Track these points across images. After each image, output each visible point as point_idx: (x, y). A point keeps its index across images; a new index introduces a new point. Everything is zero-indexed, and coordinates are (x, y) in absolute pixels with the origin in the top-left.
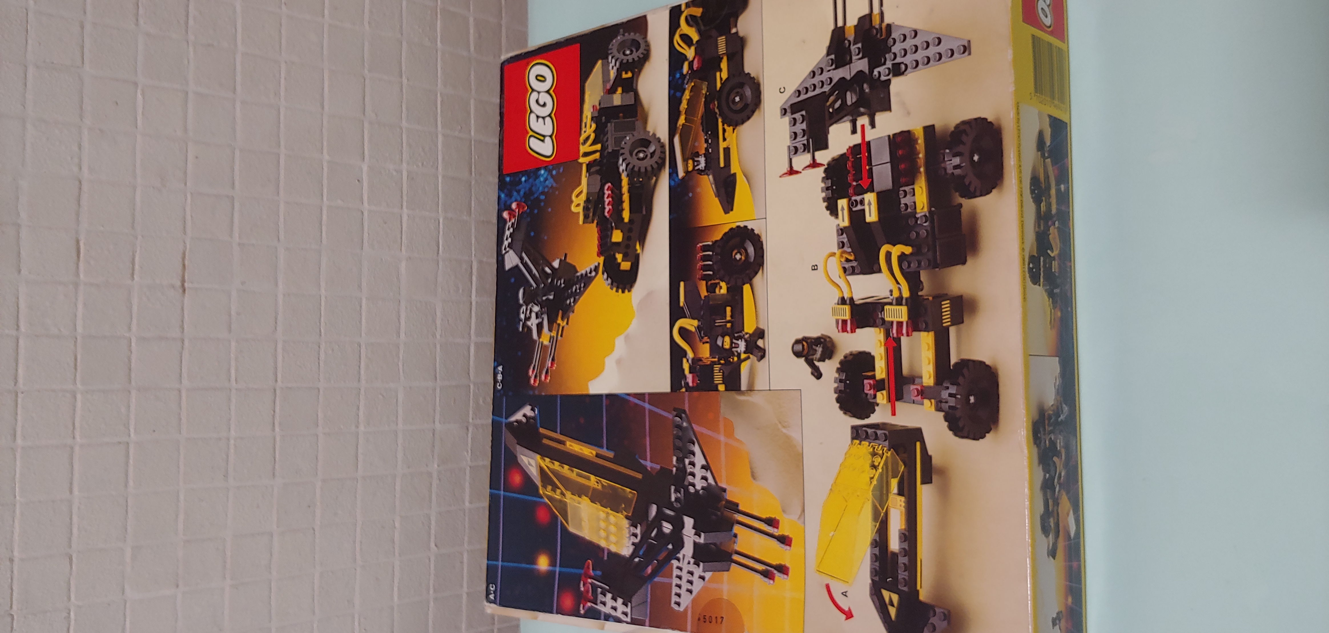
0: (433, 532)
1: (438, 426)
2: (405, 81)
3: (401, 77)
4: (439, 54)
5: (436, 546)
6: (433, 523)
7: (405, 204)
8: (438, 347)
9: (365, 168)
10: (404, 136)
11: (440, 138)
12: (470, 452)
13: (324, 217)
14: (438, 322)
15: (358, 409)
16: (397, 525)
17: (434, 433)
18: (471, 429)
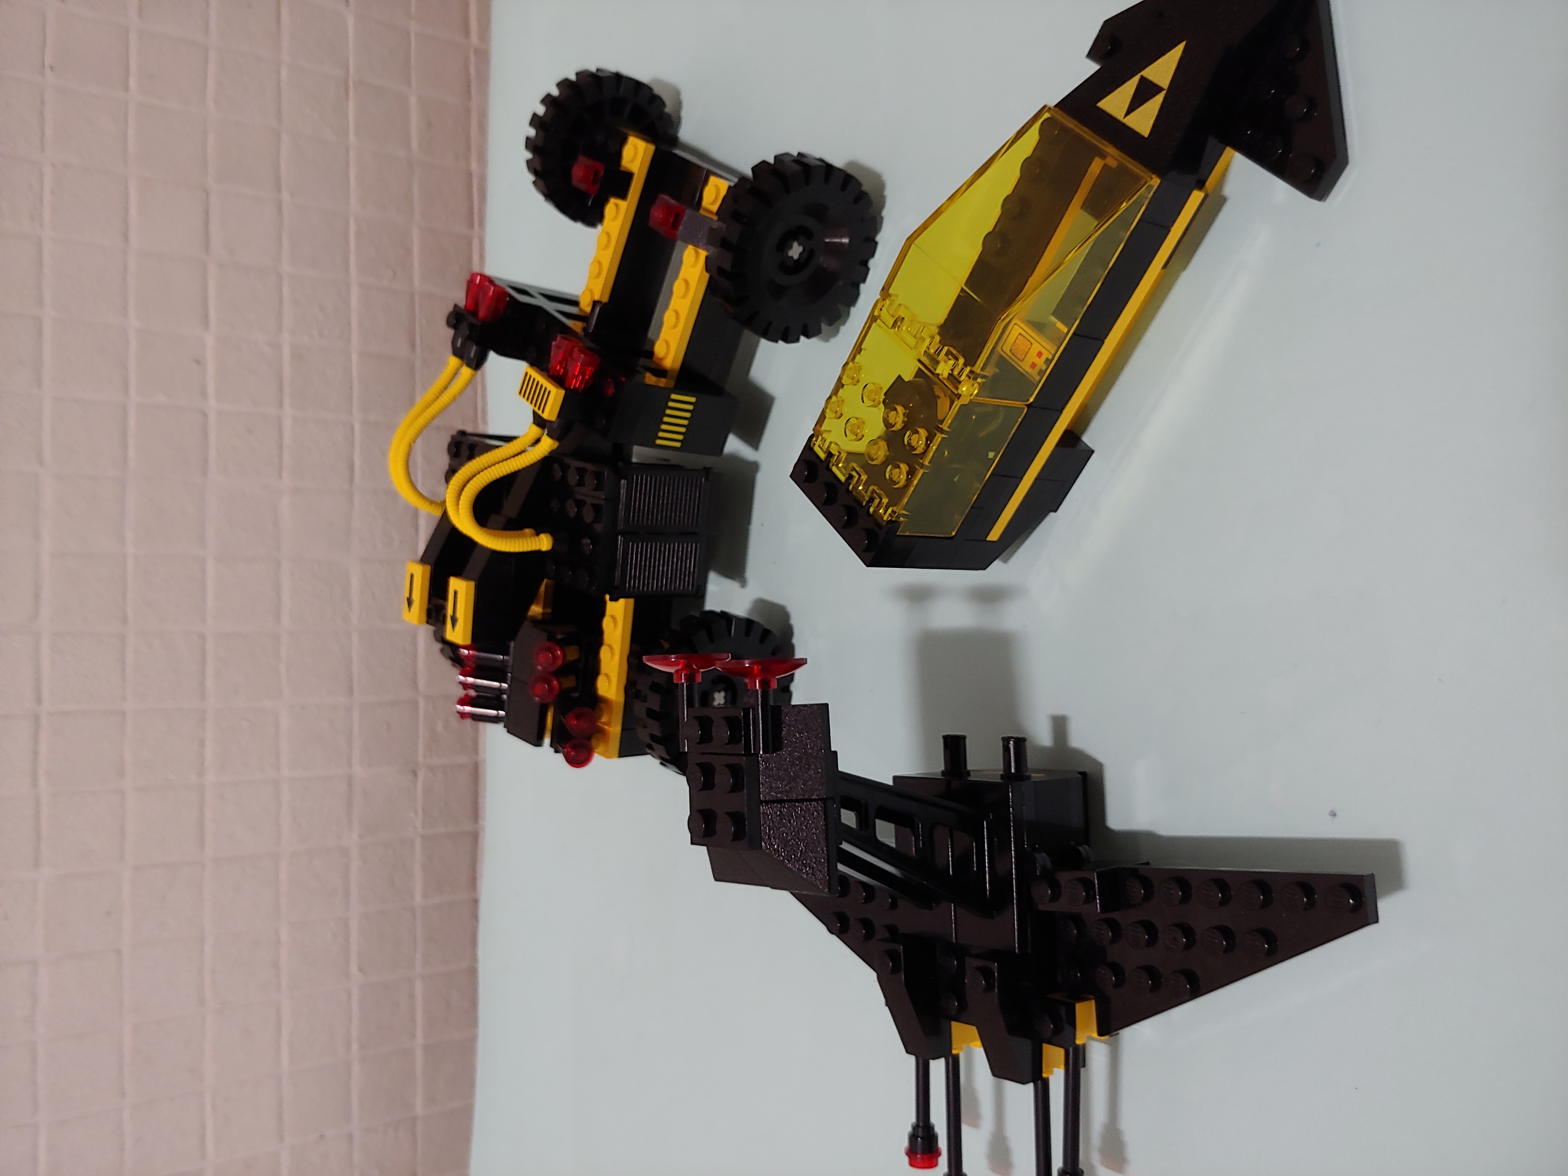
1: (358, 770)
2: (286, 196)
3: (279, 190)
4: (352, 154)
5: (361, 970)
6: (354, 934)
7: (287, 400)
8: (355, 639)
9: (210, 340)
10: (286, 290)
11: (355, 292)
12: (420, 812)
13: (132, 423)
14: (355, 597)
15: (202, 744)
16: (284, 938)
17: (350, 781)
18: (421, 774)
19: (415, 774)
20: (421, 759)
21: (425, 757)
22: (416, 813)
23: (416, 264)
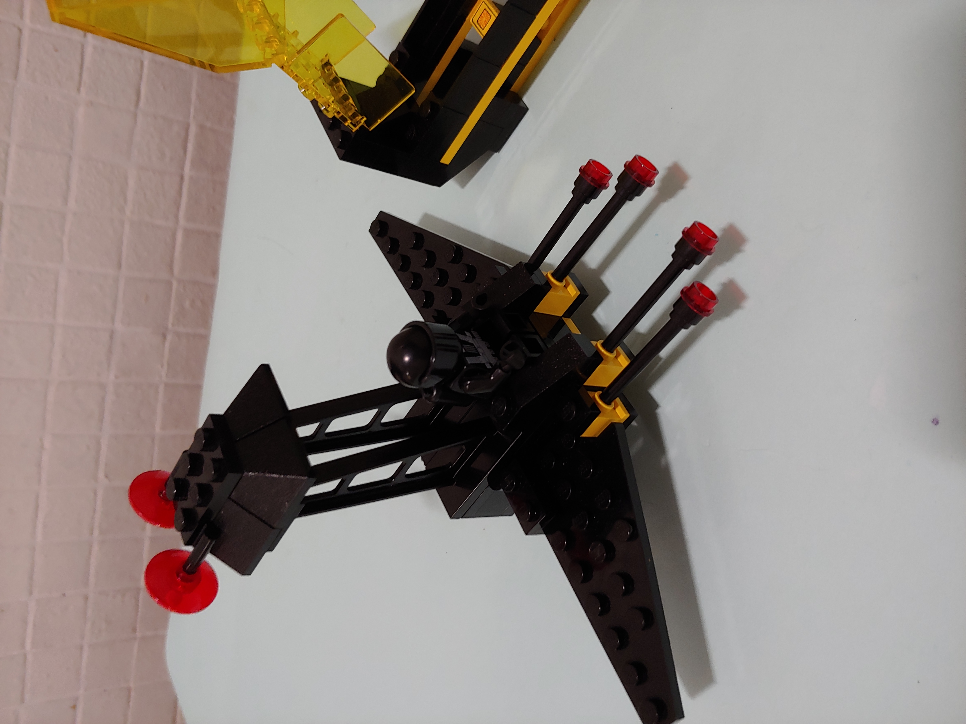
0: (103, 459)
1: (119, 326)
5: (106, 476)
6: (104, 449)
8: (127, 227)
12: (166, 367)
14: (130, 195)
16: (47, 444)
17: (112, 334)
18: (169, 337)
19: (164, 337)
20: (170, 326)
22: (162, 366)
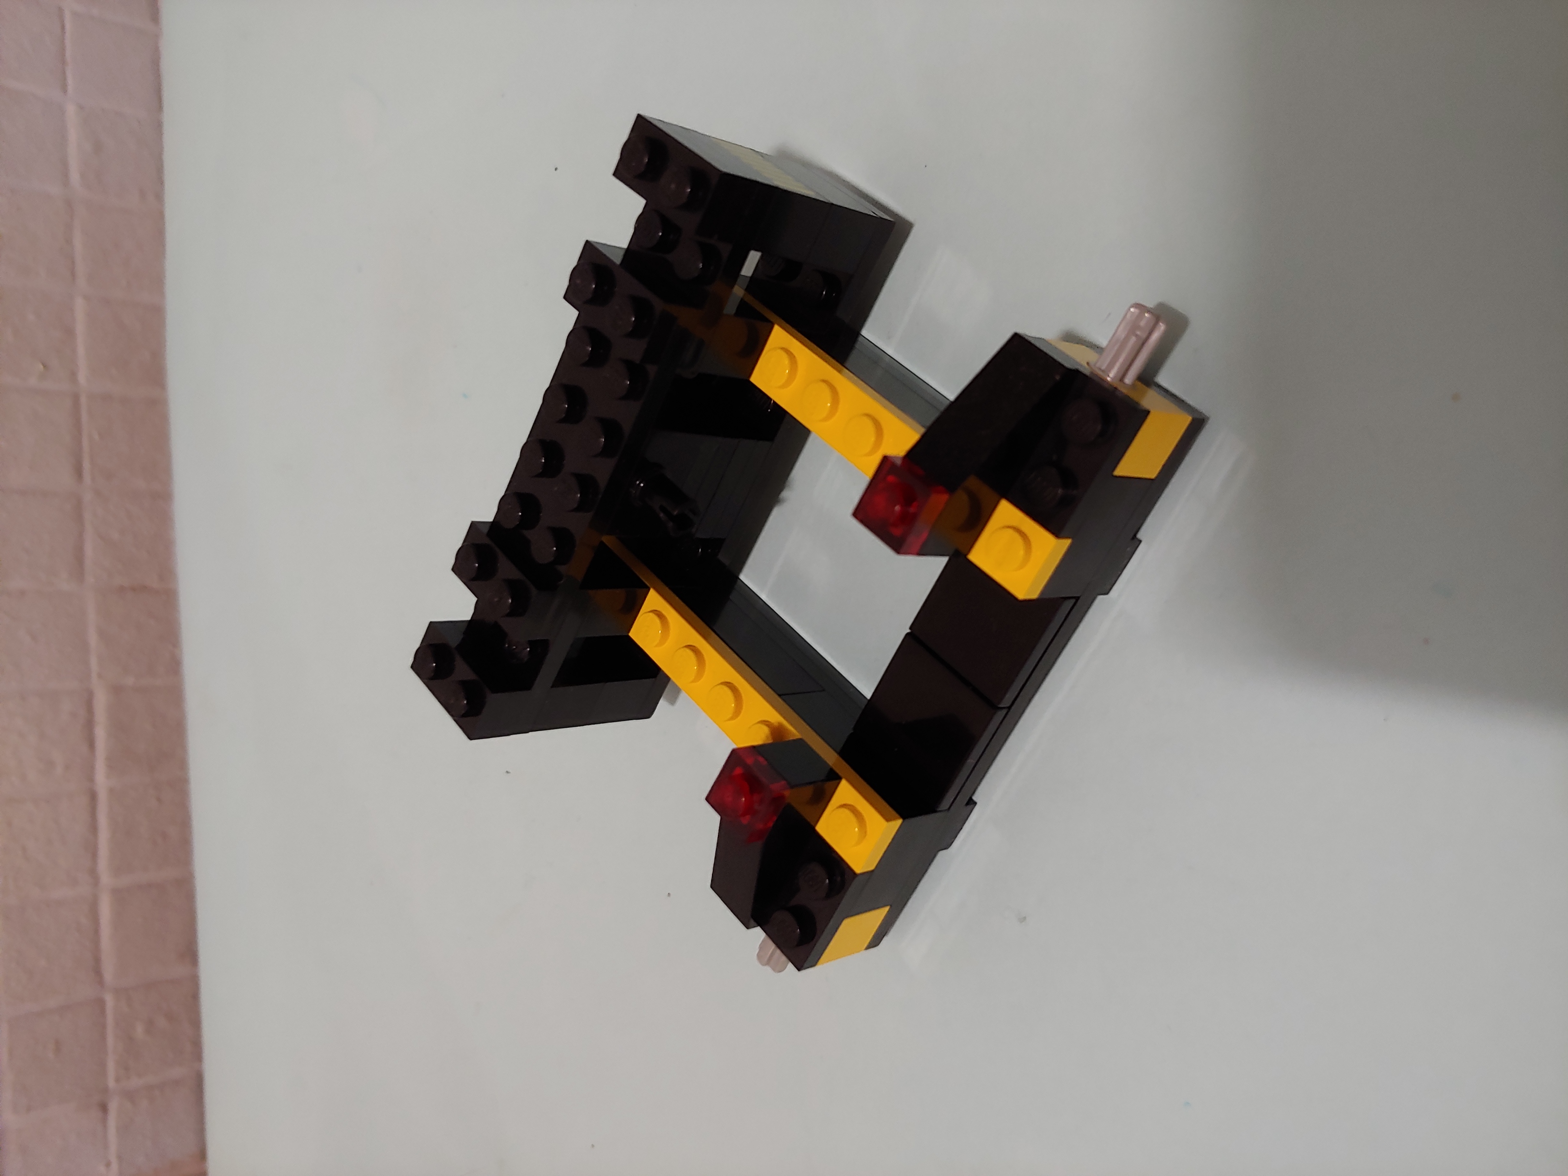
21: (117, 1080)
23: (81, 350)
